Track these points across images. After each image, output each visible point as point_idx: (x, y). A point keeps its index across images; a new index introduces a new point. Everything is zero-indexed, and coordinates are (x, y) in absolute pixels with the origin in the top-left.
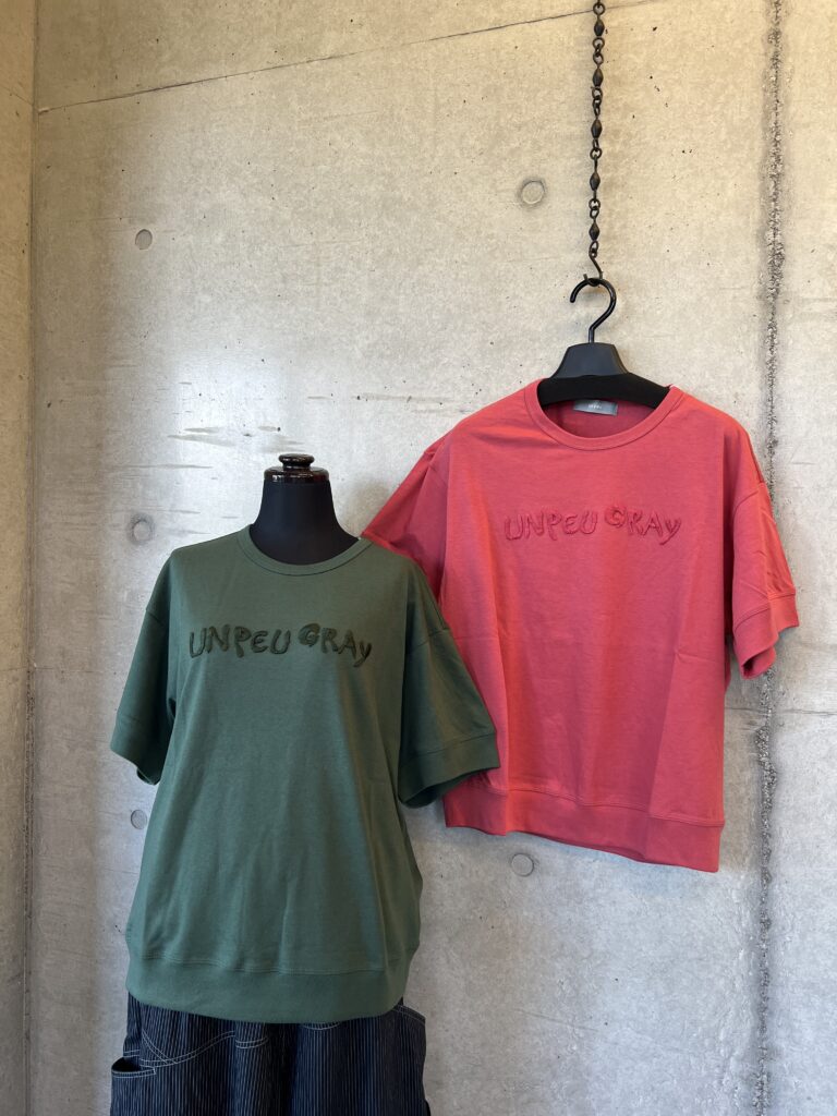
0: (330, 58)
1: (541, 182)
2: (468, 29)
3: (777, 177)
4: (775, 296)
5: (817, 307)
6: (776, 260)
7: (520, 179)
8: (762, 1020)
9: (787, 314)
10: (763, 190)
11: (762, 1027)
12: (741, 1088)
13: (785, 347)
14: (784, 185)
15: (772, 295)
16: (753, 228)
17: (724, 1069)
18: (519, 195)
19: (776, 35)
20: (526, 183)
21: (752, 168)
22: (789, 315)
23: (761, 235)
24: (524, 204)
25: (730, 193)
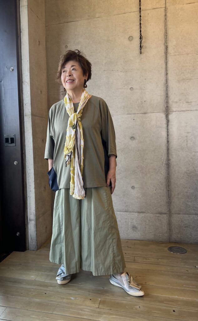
0: (98, 18)
1: (132, 37)
2: (120, 13)
3: (166, 36)
4: (167, 53)
5: (172, 54)
6: (167, 48)
7: (129, 37)
8: (168, 155)
9: (168, 55)
10: (165, 38)
11: (168, 156)
12: (165, 166)
13: (168, 60)
14: (167, 37)
15: (166, 53)
16: (163, 43)
17: (163, 163)
18: (129, 39)
19: (166, 15)
20: (130, 37)
21: (163, 34)
22: (169, 55)
23: (164, 44)
24: (129, 40)
25: (160, 38)
